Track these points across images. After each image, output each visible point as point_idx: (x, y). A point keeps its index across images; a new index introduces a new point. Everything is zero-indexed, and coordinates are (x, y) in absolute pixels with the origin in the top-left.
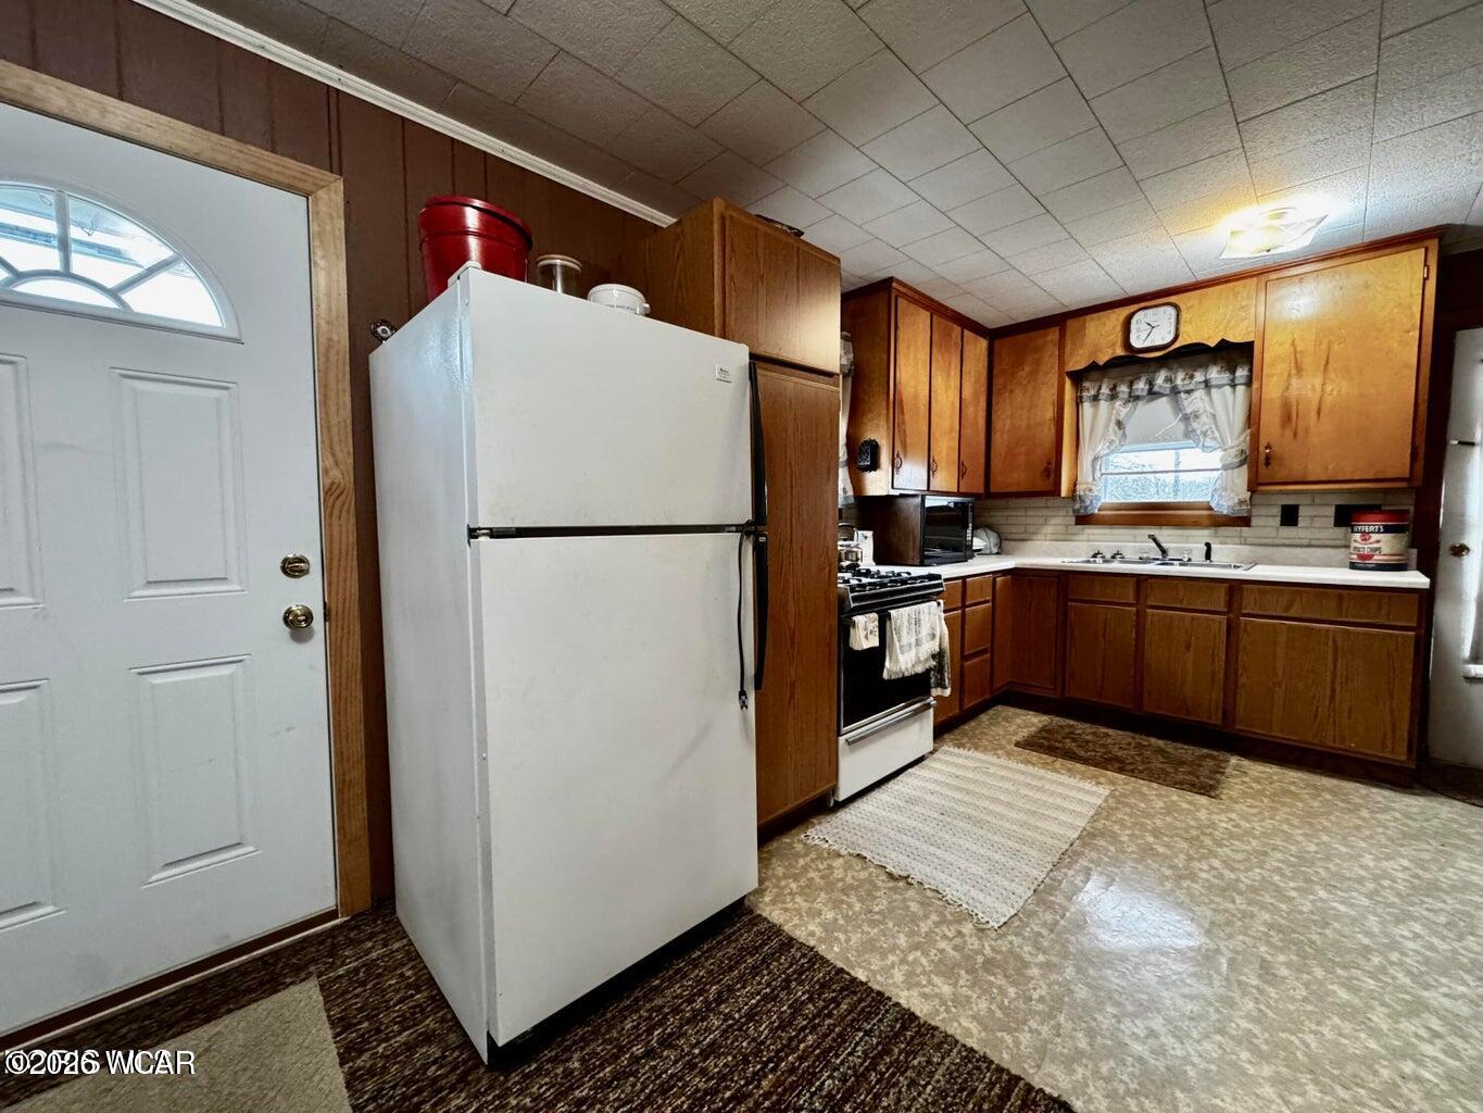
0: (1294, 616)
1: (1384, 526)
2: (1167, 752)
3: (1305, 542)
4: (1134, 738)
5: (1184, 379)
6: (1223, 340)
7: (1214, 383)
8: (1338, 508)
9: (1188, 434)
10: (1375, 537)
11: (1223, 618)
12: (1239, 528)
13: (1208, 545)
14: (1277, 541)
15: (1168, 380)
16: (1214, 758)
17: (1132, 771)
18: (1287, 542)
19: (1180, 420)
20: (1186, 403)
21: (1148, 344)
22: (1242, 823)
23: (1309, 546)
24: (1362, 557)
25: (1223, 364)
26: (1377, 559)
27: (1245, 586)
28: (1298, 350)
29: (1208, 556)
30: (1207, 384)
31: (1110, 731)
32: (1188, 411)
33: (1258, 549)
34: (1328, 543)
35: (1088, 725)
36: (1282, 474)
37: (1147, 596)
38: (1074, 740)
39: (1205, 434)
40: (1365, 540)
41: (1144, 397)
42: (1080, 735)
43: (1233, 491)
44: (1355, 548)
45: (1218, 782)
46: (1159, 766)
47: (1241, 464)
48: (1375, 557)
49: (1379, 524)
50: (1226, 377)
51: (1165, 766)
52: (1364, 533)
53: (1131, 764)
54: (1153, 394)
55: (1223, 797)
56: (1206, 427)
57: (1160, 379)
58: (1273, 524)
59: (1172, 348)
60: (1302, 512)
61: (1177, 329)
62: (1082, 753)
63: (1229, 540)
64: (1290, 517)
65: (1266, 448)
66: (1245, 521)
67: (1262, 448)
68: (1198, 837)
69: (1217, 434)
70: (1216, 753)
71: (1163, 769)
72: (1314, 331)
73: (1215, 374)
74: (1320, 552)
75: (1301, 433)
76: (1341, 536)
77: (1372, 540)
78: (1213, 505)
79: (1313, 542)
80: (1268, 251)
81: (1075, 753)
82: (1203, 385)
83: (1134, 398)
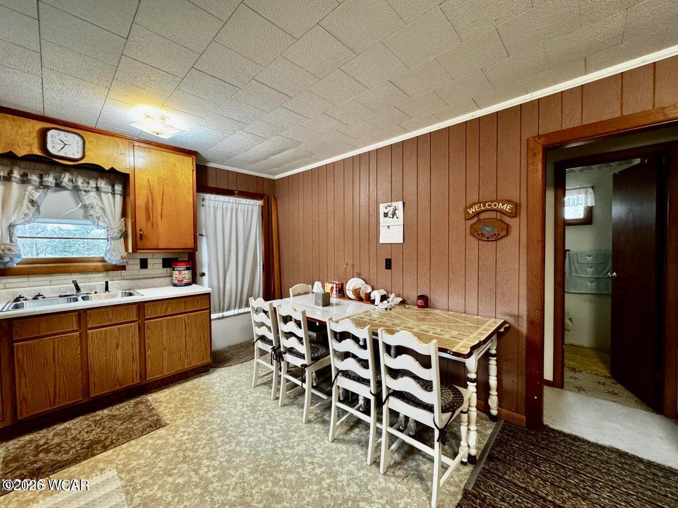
0: (169, 314)
1: (186, 267)
2: (115, 416)
3: (151, 276)
4: (87, 419)
5: (83, 183)
6: (112, 168)
7: (103, 190)
8: (163, 259)
9: (86, 216)
10: (183, 272)
11: (136, 324)
12: (120, 271)
13: (107, 283)
14: (140, 277)
15: (71, 181)
16: (141, 403)
17: (112, 443)
18: (143, 277)
19: (81, 207)
20: (85, 198)
21: (61, 154)
22: (189, 430)
23: (154, 278)
24: (179, 281)
25: (107, 181)
26: (185, 281)
27: (146, 304)
28: (151, 185)
29: (107, 289)
30: (98, 189)
31: (67, 425)
32: (87, 203)
33: (131, 282)
34: (161, 275)
35: (44, 431)
36: (148, 245)
37: (87, 323)
38: (47, 451)
39: (98, 218)
40: (180, 274)
41: (52, 187)
42: (46, 443)
43: (118, 252)
44: (176, 278)
45: (157, 415)
46: (122, 427)
47: (121, 237)
48: (184, 281)
49: (184, 267)
50: (109, 189)
51: (125, 425)
52: (179, 271)
53: (106, 438)
54: (59, 186)
55: (168, 422)
56: (100, 215)
57: (66, 178)
58: (137, 268)
59: (80, 162)
60: (149, 261)
61: (84, 152)
62: (65, 457)
63: (115, 278)
64: (144, 264)
65: (140, 231)
66: (123, 268)
67: (138, 231)
68: (184, 455)
69: (106, 219)
70: (139, 399)
71: (126, 428)
72: (157, 178)
73: (103, 184)
74: (158, 280)
75: (155, 226)
76: (165, 272)
77: (183, 274)
78: (106, 259)
79: (155, 276)
80: (158, 134)
81: (59, 462)
82: (95, 190)
83: (42, 186)
